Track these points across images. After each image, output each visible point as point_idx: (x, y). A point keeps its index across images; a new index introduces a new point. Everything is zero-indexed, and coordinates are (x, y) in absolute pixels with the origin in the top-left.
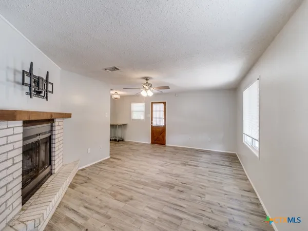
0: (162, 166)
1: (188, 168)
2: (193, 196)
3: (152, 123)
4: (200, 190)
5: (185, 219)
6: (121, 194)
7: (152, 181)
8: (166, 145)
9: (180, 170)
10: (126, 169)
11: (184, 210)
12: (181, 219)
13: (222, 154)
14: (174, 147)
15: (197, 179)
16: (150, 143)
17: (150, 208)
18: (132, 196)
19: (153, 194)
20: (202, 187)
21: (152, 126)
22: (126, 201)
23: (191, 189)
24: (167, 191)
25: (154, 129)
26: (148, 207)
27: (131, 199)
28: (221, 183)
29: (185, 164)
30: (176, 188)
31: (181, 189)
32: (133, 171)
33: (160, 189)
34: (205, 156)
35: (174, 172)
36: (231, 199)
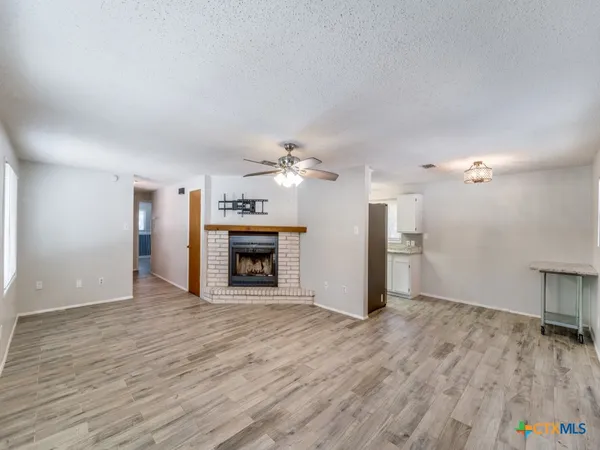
36: (68, 412)
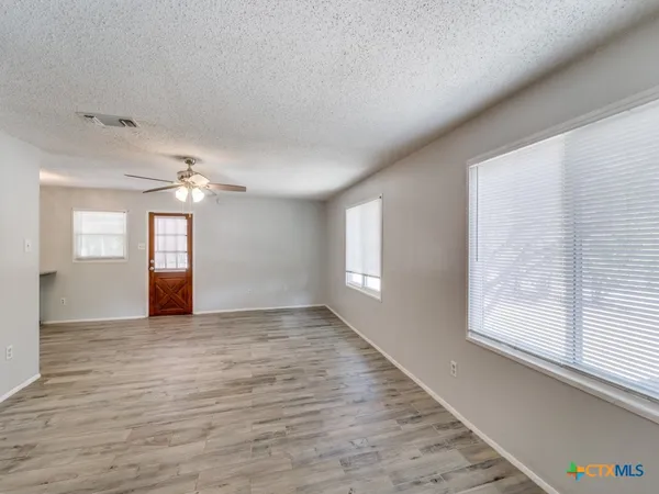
0: (222, 353)
1: (272, 343)
2: (312, 379)
3: (151, 265)
4: (314, 367)
5: (323, 409)
6: (174, 432)
7: (227, 385)
8: (195, 312)
9: (260, 350)
10: (137, 386)
11: (314, 400)
12: (317, 412)
13: (308, 311)
14: (219, 315)
15: (299, 355)
16: (147, 315)
17: (261, 423)
18: (210, 424)
19: (249, 403)
20: (314, 363)
21: (151, 272)
22: (205, 435)
23: (301, 371)
24: (267, 387)
25: (158, 281)
26: (255, 423)
27: (211, 428)
28: (334, 350)
29: (264, 339)
30: (278, 378)
31: (289, 376)
32: (159, 383)
33: (254, 390)
34: (285, 318)
35: (254, 356)
